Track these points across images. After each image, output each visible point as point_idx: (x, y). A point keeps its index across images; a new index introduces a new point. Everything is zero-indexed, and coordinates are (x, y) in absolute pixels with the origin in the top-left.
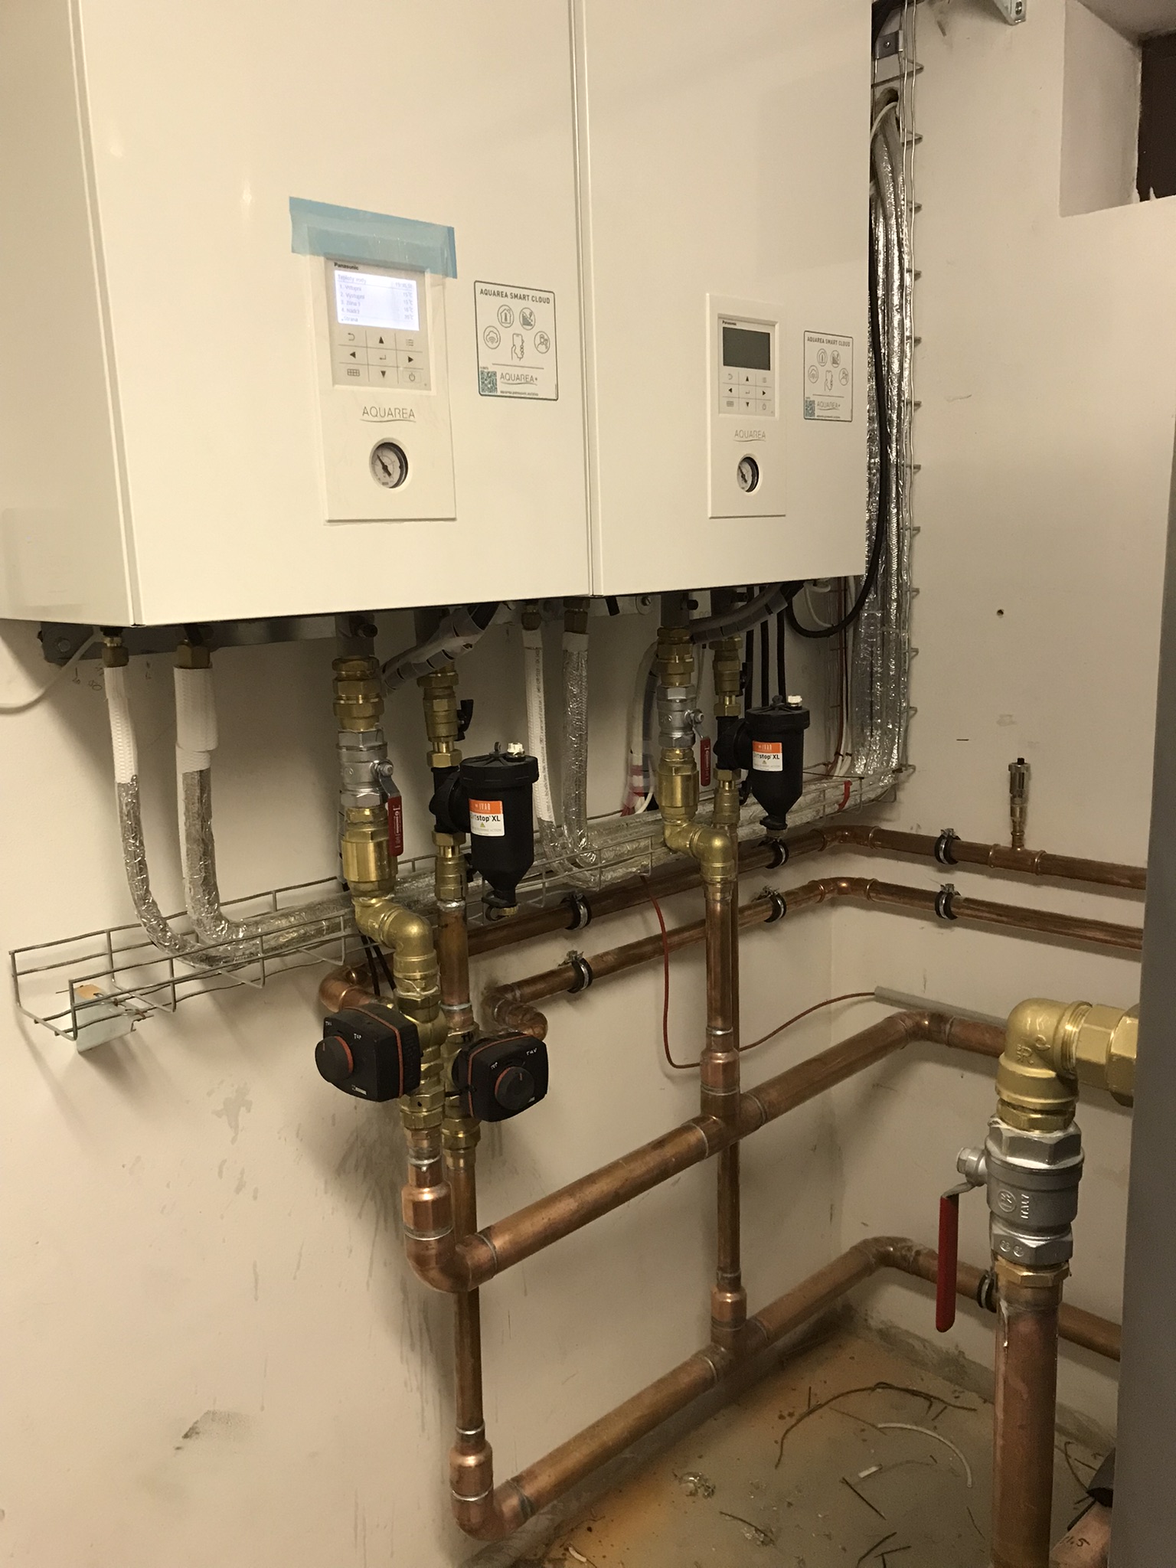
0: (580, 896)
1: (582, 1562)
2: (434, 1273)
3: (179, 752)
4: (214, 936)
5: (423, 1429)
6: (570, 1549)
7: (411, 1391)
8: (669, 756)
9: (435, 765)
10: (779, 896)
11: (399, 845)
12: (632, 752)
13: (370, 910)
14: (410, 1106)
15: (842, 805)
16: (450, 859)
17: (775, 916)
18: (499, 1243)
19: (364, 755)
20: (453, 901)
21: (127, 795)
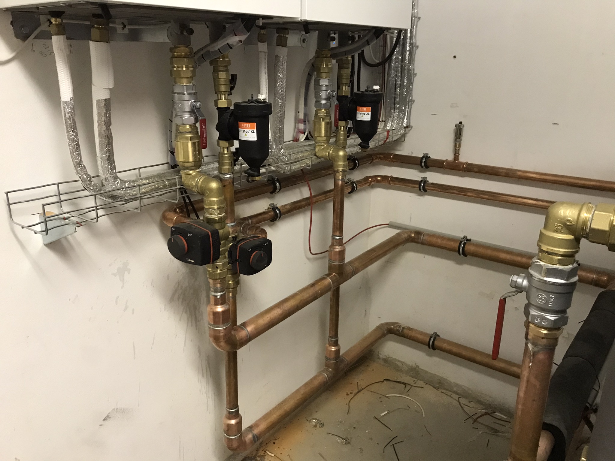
0: (276, 178)
1: (272, 456)
2: (222, 344)
3: (93, 88)
4: (114, 186)
5: (208, 410)
6: (267, 451)
7: (203, 394)
8: (319, 112)
9: (219, 106)
10: (354, 182)
11: (205, 143)
12: (298, 112)
13: (190, 177)
14: (212, 268)
15: (385, 141)
16: (226, 154)
17: (353, 191)
18: (250, 329)
19: (186, 97)
20: (228, 174)
21: (68, 107)
